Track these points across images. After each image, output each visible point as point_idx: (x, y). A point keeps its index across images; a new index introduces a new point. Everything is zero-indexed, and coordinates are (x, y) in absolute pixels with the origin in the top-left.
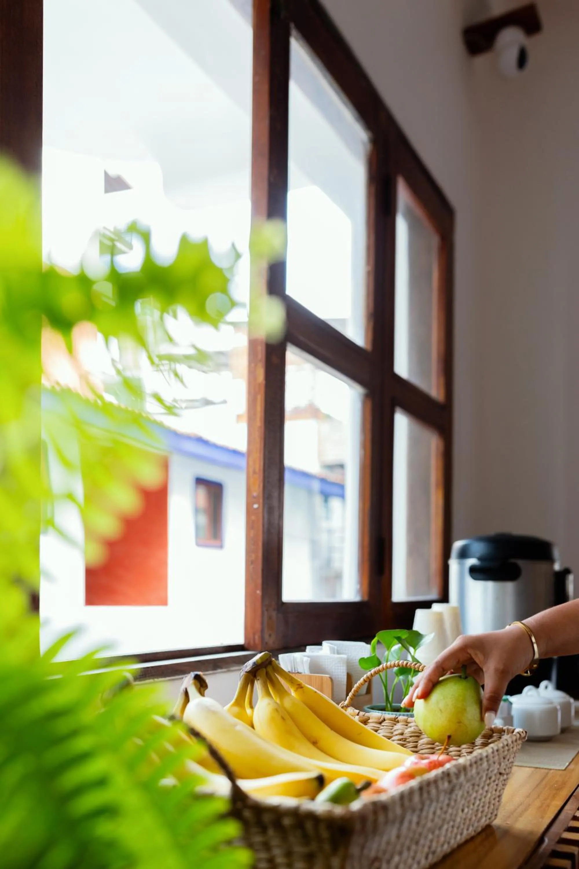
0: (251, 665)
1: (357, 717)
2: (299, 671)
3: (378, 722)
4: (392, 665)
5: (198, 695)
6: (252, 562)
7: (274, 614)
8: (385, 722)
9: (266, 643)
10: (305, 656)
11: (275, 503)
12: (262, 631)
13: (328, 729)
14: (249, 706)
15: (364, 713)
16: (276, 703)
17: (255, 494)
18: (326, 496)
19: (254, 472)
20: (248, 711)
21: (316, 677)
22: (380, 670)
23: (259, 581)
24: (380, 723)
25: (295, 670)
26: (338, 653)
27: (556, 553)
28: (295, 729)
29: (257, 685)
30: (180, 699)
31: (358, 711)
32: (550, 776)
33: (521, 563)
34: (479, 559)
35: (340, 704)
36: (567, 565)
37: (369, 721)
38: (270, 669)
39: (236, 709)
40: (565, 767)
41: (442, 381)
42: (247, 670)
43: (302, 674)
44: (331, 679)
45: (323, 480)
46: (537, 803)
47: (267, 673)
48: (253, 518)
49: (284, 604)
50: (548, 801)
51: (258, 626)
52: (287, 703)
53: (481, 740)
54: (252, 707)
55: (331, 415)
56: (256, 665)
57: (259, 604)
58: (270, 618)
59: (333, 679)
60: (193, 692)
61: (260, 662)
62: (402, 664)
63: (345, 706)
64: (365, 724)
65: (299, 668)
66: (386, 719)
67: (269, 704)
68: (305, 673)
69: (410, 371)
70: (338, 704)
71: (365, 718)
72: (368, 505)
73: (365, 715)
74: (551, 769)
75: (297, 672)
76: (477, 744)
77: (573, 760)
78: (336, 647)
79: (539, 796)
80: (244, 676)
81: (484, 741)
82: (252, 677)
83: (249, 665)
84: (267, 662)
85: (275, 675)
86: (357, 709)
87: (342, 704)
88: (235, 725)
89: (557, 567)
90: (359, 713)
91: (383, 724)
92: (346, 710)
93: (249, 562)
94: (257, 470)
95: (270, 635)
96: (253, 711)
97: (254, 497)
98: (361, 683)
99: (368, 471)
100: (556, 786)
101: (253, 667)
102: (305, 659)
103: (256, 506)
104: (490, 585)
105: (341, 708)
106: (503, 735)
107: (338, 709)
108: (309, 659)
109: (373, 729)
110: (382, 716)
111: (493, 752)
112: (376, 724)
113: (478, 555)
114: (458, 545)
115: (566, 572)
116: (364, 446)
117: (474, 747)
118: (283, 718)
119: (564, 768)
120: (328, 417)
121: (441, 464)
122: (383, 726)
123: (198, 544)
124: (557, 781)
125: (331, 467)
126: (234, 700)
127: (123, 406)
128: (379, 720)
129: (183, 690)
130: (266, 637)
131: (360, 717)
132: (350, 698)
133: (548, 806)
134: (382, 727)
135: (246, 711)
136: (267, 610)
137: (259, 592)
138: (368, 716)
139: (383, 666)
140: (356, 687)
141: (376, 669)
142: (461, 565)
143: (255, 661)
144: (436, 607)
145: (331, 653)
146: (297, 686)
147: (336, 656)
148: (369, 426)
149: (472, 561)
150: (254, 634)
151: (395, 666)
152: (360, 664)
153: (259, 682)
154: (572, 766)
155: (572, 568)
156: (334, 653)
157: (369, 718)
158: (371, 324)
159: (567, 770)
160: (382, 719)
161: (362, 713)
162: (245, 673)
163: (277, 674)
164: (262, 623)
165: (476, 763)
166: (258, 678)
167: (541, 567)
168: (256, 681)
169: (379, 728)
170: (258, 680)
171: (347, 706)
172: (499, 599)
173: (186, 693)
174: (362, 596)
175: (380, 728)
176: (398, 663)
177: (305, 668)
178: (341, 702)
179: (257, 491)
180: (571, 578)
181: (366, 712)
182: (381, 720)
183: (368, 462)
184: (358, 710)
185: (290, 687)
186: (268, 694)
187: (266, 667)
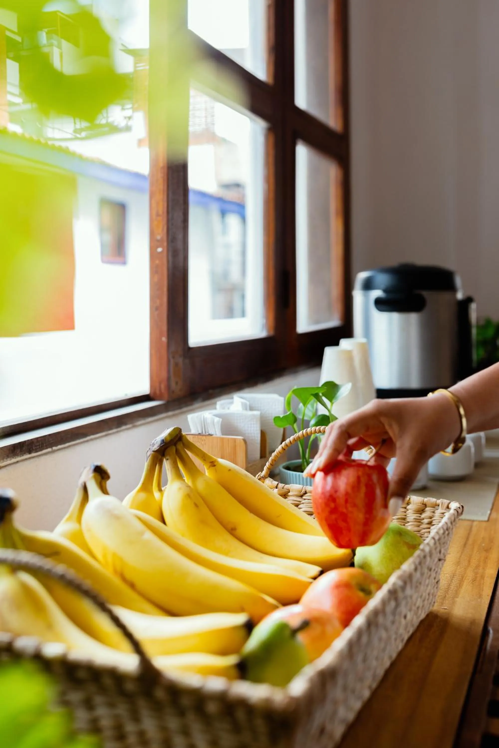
0: (159, 443)
1: (276, 490)
2: (210, 433)
3: (299, 495)
4: (313, 432)
5: (99, 492)
6: (157, 309)
7: (180, 360)
8: (306, 495)
9: (173, 392)
10: (216, 416)
11: (180, 245)
12: (169, 379)
13: (247, 512)
14: (157, 489)
15: (284, 485)
16: (188, 486)
17: (159, 237)
18: (223, 213)
19: (158, 215)
20: (157, 494)
21: (228, 439)
22: (300, 436)
23: (165, 328)
24: (302, 496)
25: (205, 432)
26: (251, 409)
27: (458, 281)
28: (210, 517)
29: (166, 463)
30: (78, 496)
31: (276, 483)
32: (474, 529)
33: (425, 294)
34: (385, 291)
35: (257, 476)
36: (470, 293)
37: (289, 494)
38: (180, 446)
39: (143, 495)
40: (488, 515)
41: (340, 112)
42: (155, 449)
43: (213, 436)
44: (245, 441)
45: (219, 200)
46: (470, 574)
47: (177, 451)
48: (157, 262)
49: (190, 349)
50: (481, 571)
51: (164, 374)
52: (200, 485)
53: (413, 516)
54: (160, 490)
55: (227, 138)
56: (165, 443)
57: (164, 352)
58: (176, 365)
59: (247, 441)
60: (93, 487)
61: (169, 439)
62: (324, 430)
63: (262, 477)
64: (284, 497)
65: (209, 429)
66: (307, 491)
67: (180, 489)
68: (216, 434)
69: (309, 102)
70: (255, 476)
71: (285, 490)
72: (272, 239)
73: (285, 488)
74: (473, 521)
75: (207, 434)
76: (408, 520)
77: (493, 505)
78: (248, 403)
79: (469, 561)
80: (151, 455)
81: (417, 516)
82: (160, 457)
83: (157, 443)
84: (177, 439)
85: (185, 450)
86: (275, 481)
87: (259, 476)
88: (142, 533)
89: (460, 296)
90: (278, 484)
91: (304, 497)
92: (263, 483)
93: (154, 308)
94: (161, 212)
95: (177, 383)
96: (162, 496)
97: (158, 241)
98: (279, 452)
99: (272, 205)
100: (483, 545)
101: (161, 445)
102: (217, 419)
103: (160, 250)
104: (395, 316)
105: (257, 480)
106: (437, 510)
107: (255, 482)
108: (221, 420)
109: (293, 504)
110: (303, 488)
111: (435, 543)
112: (297, 497)
113: (383, 286)
114: (362, 276)
115: (468, 300)
116: (267, 180)
117: (406, 523)
118: (196, 505)
119: (486, 519)
120: (224, 141)
121: (340, 193)
122: (305, 499)
123: (103, 261)
124: (483, 538)
125: (227, 186)
126: (140, 485)
127: (27, 135)
128: (301, 493)
129: (82, 484)
130: (173, 385)
131: (279, 490)
132: (268, 468)
133: (482, 577)
134: (303, 501)
135: (153, 495)
136: (173, 357)
137: (164, 339)
138: (287, 489)
139: (303, 432)
140: (274, 456)
141: (295, 436)
142: (366, 298)
143: (163, 438)
144: (345, 343)
145: (243, 409)
146: (210, 464)
147: (250, 413)
148: (271, 160)
149: (377, 293)
150: (160, 383)
151: (316, 432)
152: (275, 422)
153: (168, 461)
154: (494, 515)
155: (475, 297)
156: (246, 409)
157: (289, 490)
158: (273, 59)
159: (490, 520)
160: (303, 491)
161: (281, 485)
162: (152, 452)
163: (187, 449)
164: (169, 372)
165: (420, 563)
166: (167, 458)
167: (445, 296)
168: (164, 460)
169: (300, 502)
170: (167, 459)
171: (264, 478)
172: (405, 330)
173: (85, 489)
174: (268, 331)
175: (302, 502)
176: (319, 429)
177: (217, 430)
178: (258, 474)
179: (161, 234)
180: (473, 306)
181: (286, 484)
182: (302, 493)
183: (272, 195)
184: (277, 481)
185: (203, 464)
186: (179, 476)
187: (175, 444)
